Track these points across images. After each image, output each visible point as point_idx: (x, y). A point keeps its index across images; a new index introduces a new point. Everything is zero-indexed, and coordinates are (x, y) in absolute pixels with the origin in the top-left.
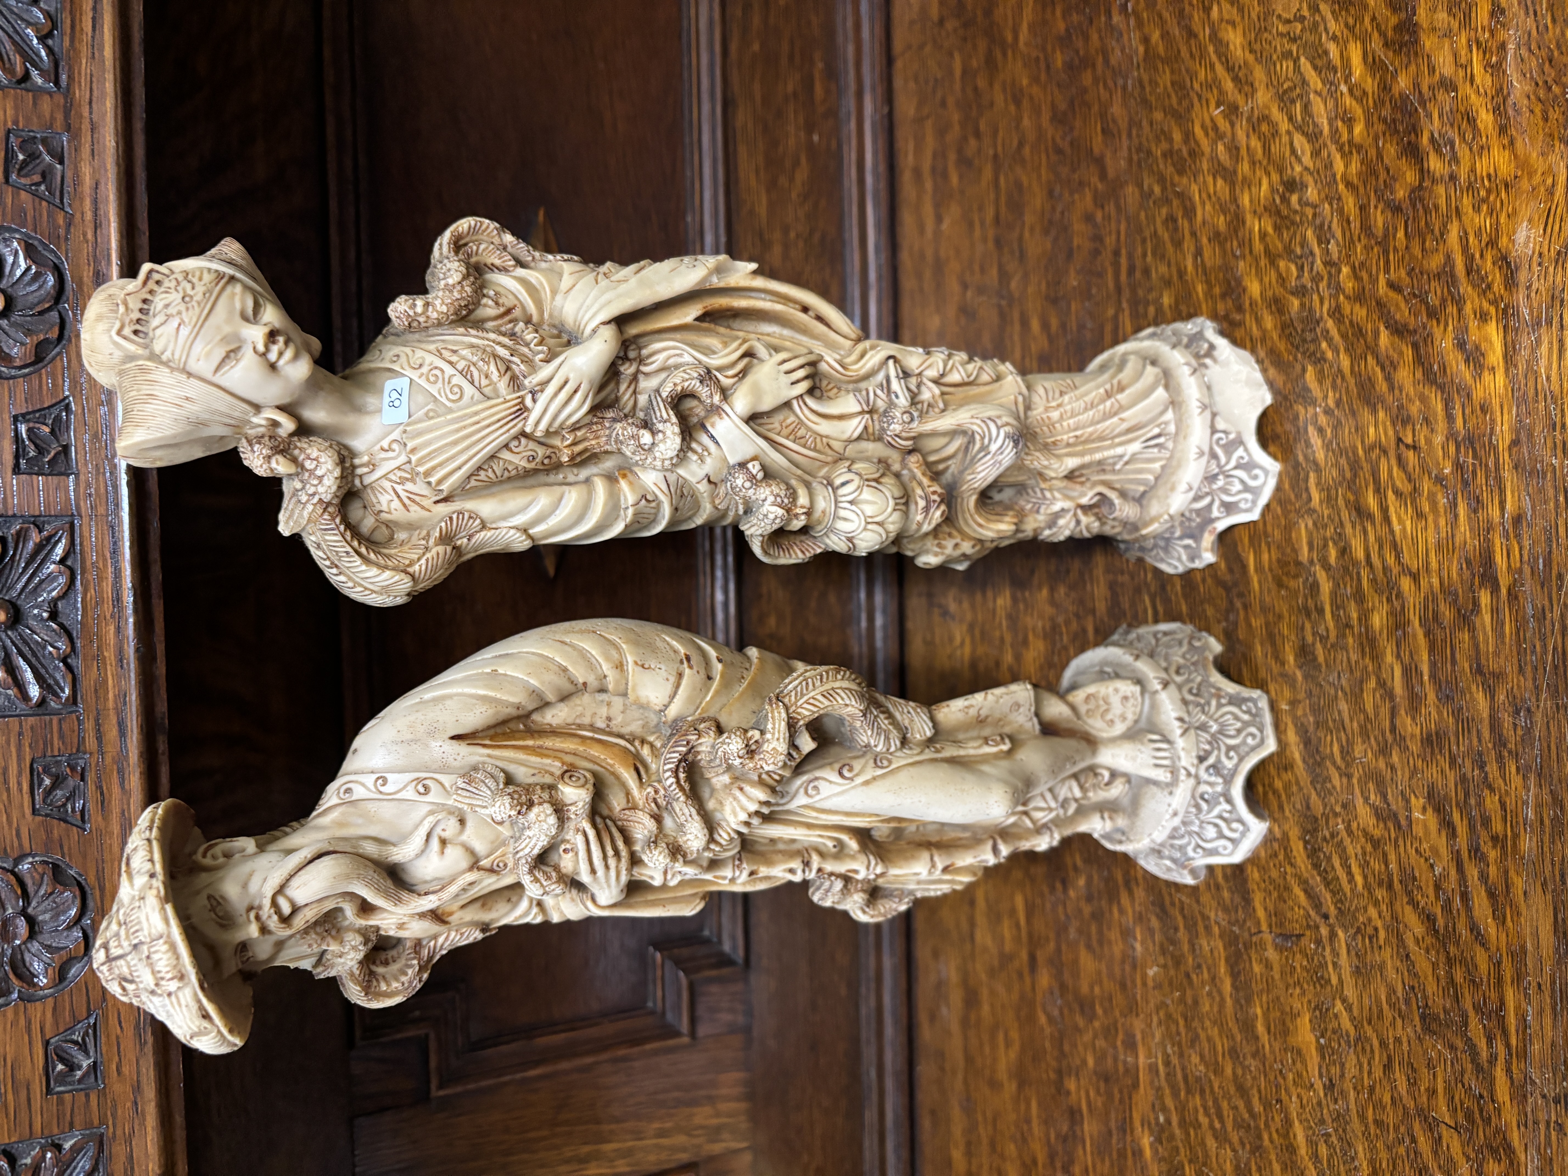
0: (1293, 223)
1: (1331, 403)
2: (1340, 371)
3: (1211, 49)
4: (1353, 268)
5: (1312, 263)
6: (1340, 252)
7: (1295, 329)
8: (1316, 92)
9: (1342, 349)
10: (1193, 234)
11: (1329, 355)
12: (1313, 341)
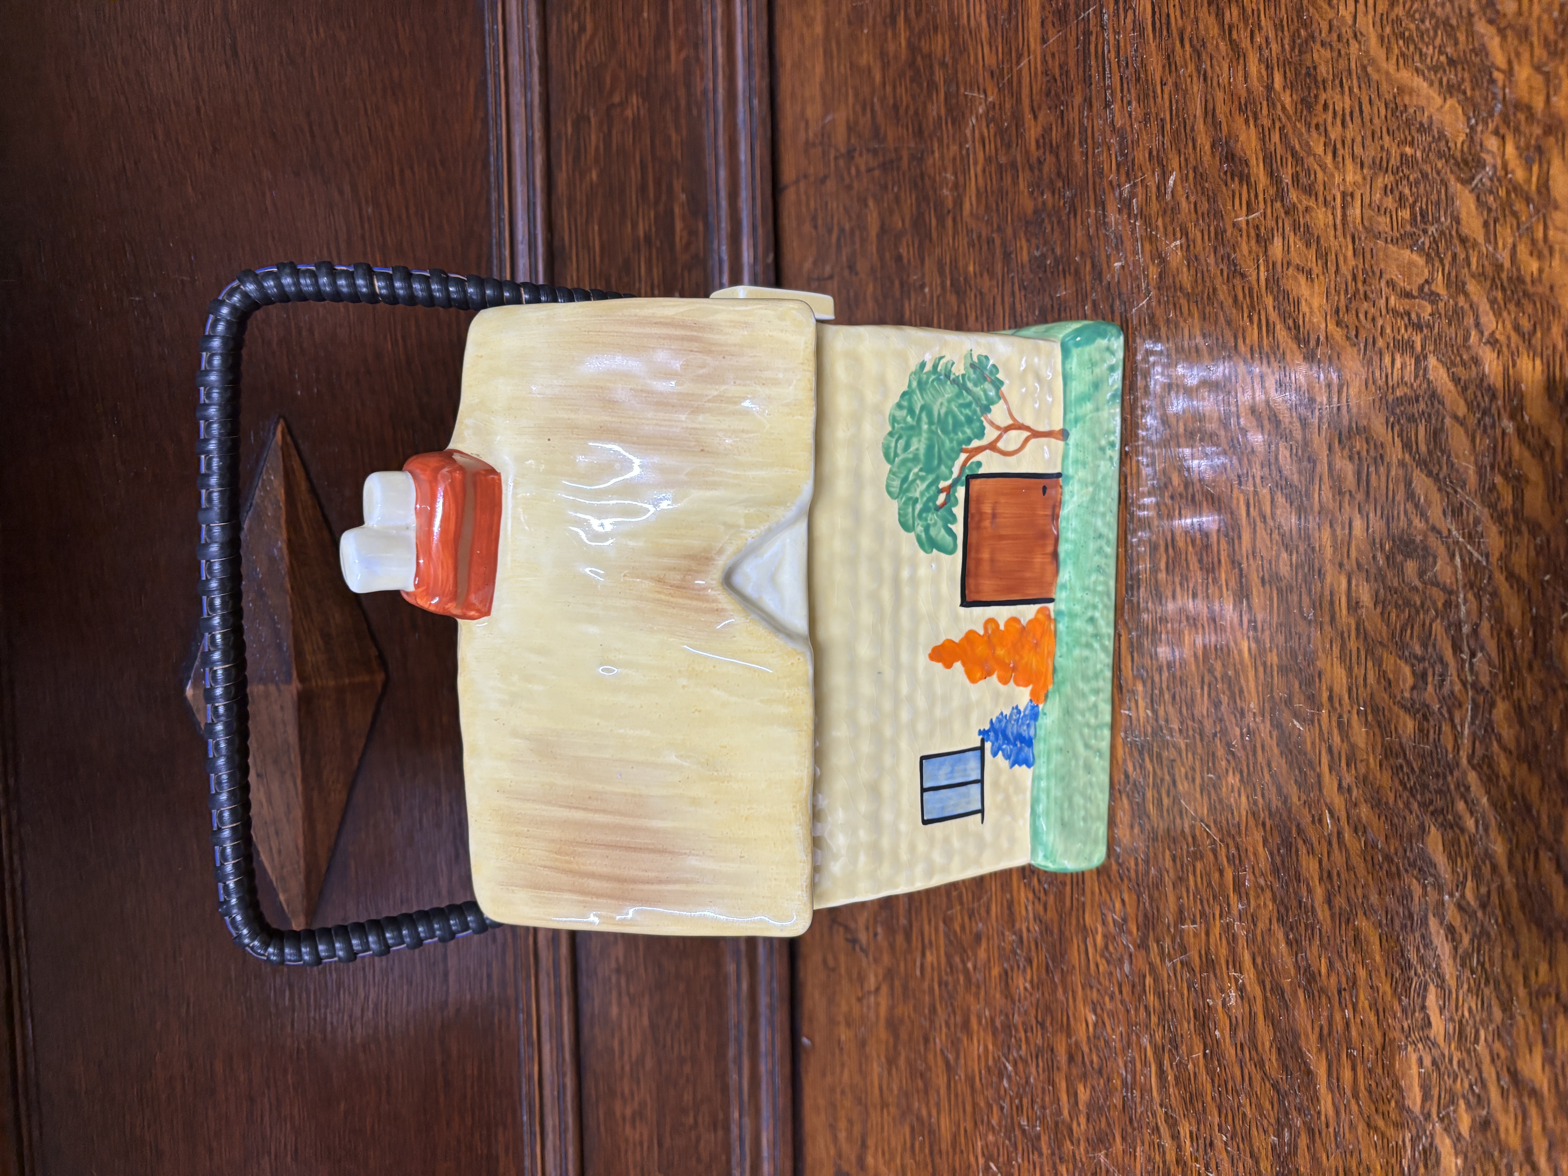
0: (1408, 603)
1: (1469, 895)
2: (1488, 855)
3: (1269, 301)
4: (1517, 708)
5: (1443, 676)
6: (1493, 676)
7: (1409, 763)
8: (1455, 417)
9: (1493, 823)
10: (1235, 563)
11: (1470, 823)
12: (1439, 792)
